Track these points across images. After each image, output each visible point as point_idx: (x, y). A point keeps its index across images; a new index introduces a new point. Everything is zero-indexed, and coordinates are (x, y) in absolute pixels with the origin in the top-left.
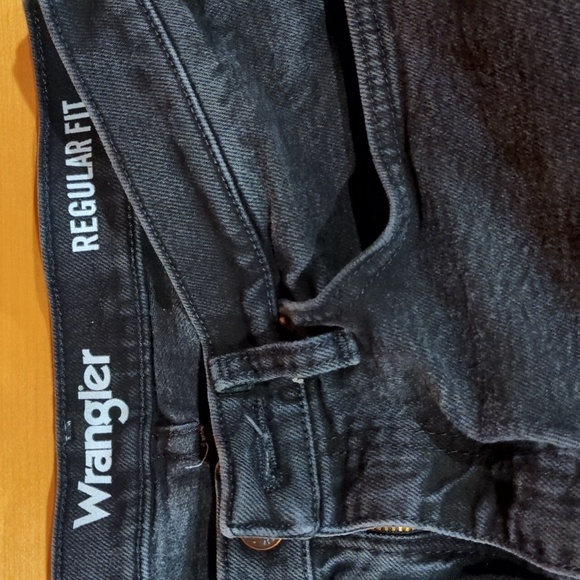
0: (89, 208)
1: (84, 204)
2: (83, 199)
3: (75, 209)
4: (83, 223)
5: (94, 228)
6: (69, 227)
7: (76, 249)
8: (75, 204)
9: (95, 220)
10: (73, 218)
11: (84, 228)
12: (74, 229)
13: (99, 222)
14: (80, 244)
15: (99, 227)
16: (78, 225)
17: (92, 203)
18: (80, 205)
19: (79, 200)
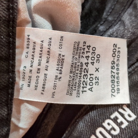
0: (109, 124)
1: (109, 128)
2: (107, 130)
3: (115, 130)
4: (119, 121)
5: (116, 114)
6: (127, 127)
7: (134, 117)
8: (113, 132)
9: (112, 117)
10: (120, 128)
11: (120, 119)
12: (125, 124)
13: (111, 114)
14: (130, 116)
15: (114, 112)
16: (122, 123)
17: (105, 124)
18: (111, 129)
19: (109, 132)
